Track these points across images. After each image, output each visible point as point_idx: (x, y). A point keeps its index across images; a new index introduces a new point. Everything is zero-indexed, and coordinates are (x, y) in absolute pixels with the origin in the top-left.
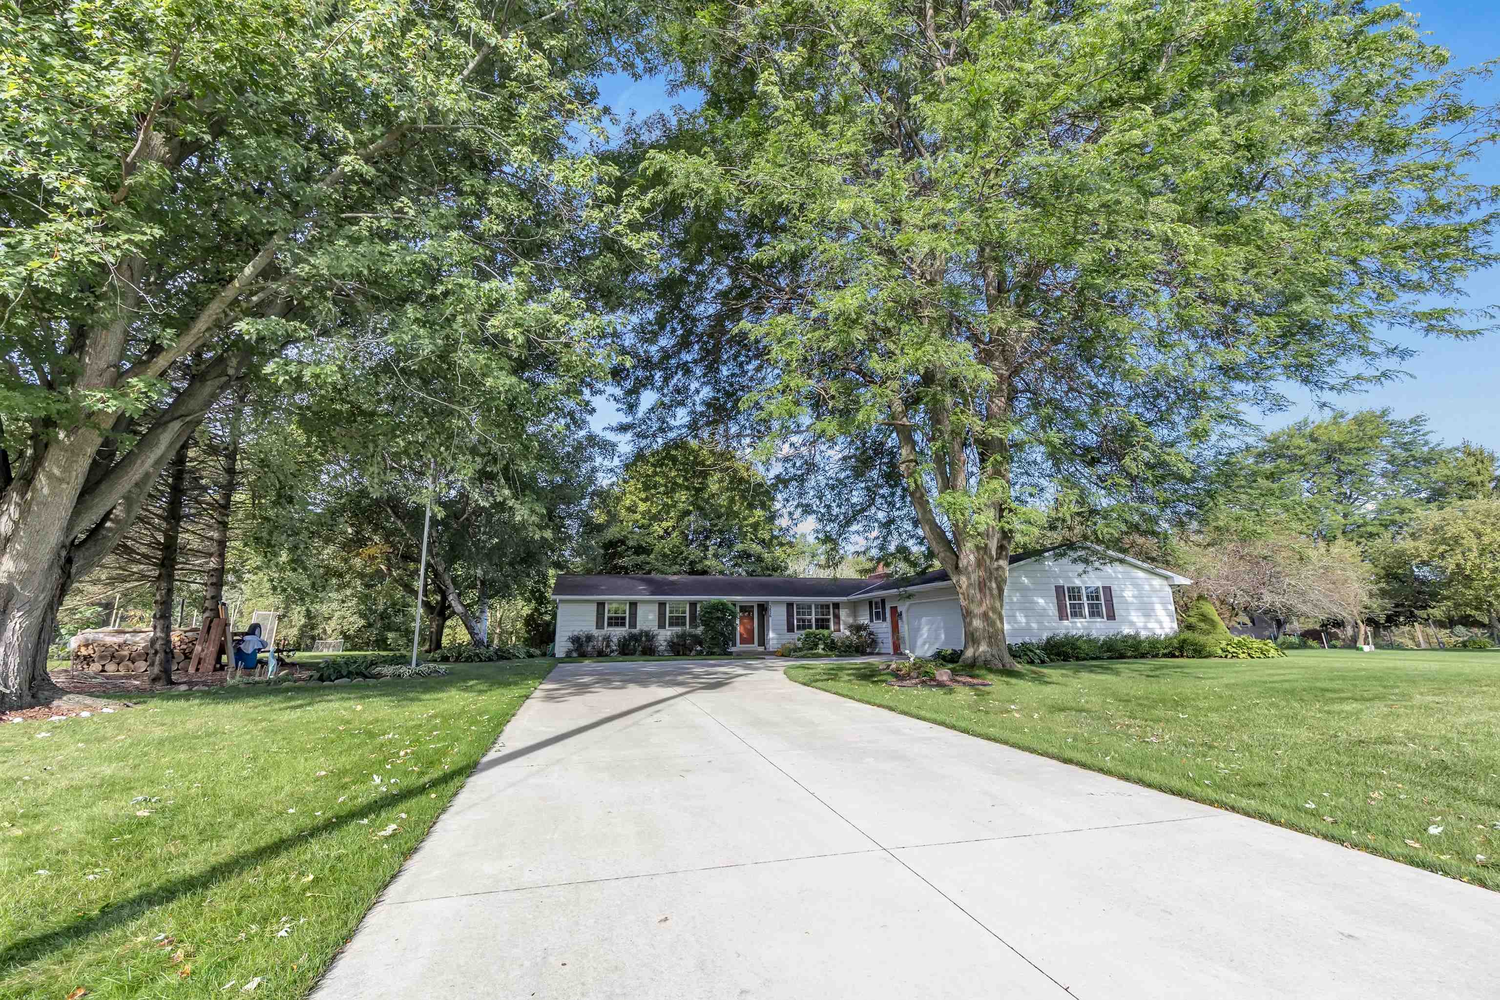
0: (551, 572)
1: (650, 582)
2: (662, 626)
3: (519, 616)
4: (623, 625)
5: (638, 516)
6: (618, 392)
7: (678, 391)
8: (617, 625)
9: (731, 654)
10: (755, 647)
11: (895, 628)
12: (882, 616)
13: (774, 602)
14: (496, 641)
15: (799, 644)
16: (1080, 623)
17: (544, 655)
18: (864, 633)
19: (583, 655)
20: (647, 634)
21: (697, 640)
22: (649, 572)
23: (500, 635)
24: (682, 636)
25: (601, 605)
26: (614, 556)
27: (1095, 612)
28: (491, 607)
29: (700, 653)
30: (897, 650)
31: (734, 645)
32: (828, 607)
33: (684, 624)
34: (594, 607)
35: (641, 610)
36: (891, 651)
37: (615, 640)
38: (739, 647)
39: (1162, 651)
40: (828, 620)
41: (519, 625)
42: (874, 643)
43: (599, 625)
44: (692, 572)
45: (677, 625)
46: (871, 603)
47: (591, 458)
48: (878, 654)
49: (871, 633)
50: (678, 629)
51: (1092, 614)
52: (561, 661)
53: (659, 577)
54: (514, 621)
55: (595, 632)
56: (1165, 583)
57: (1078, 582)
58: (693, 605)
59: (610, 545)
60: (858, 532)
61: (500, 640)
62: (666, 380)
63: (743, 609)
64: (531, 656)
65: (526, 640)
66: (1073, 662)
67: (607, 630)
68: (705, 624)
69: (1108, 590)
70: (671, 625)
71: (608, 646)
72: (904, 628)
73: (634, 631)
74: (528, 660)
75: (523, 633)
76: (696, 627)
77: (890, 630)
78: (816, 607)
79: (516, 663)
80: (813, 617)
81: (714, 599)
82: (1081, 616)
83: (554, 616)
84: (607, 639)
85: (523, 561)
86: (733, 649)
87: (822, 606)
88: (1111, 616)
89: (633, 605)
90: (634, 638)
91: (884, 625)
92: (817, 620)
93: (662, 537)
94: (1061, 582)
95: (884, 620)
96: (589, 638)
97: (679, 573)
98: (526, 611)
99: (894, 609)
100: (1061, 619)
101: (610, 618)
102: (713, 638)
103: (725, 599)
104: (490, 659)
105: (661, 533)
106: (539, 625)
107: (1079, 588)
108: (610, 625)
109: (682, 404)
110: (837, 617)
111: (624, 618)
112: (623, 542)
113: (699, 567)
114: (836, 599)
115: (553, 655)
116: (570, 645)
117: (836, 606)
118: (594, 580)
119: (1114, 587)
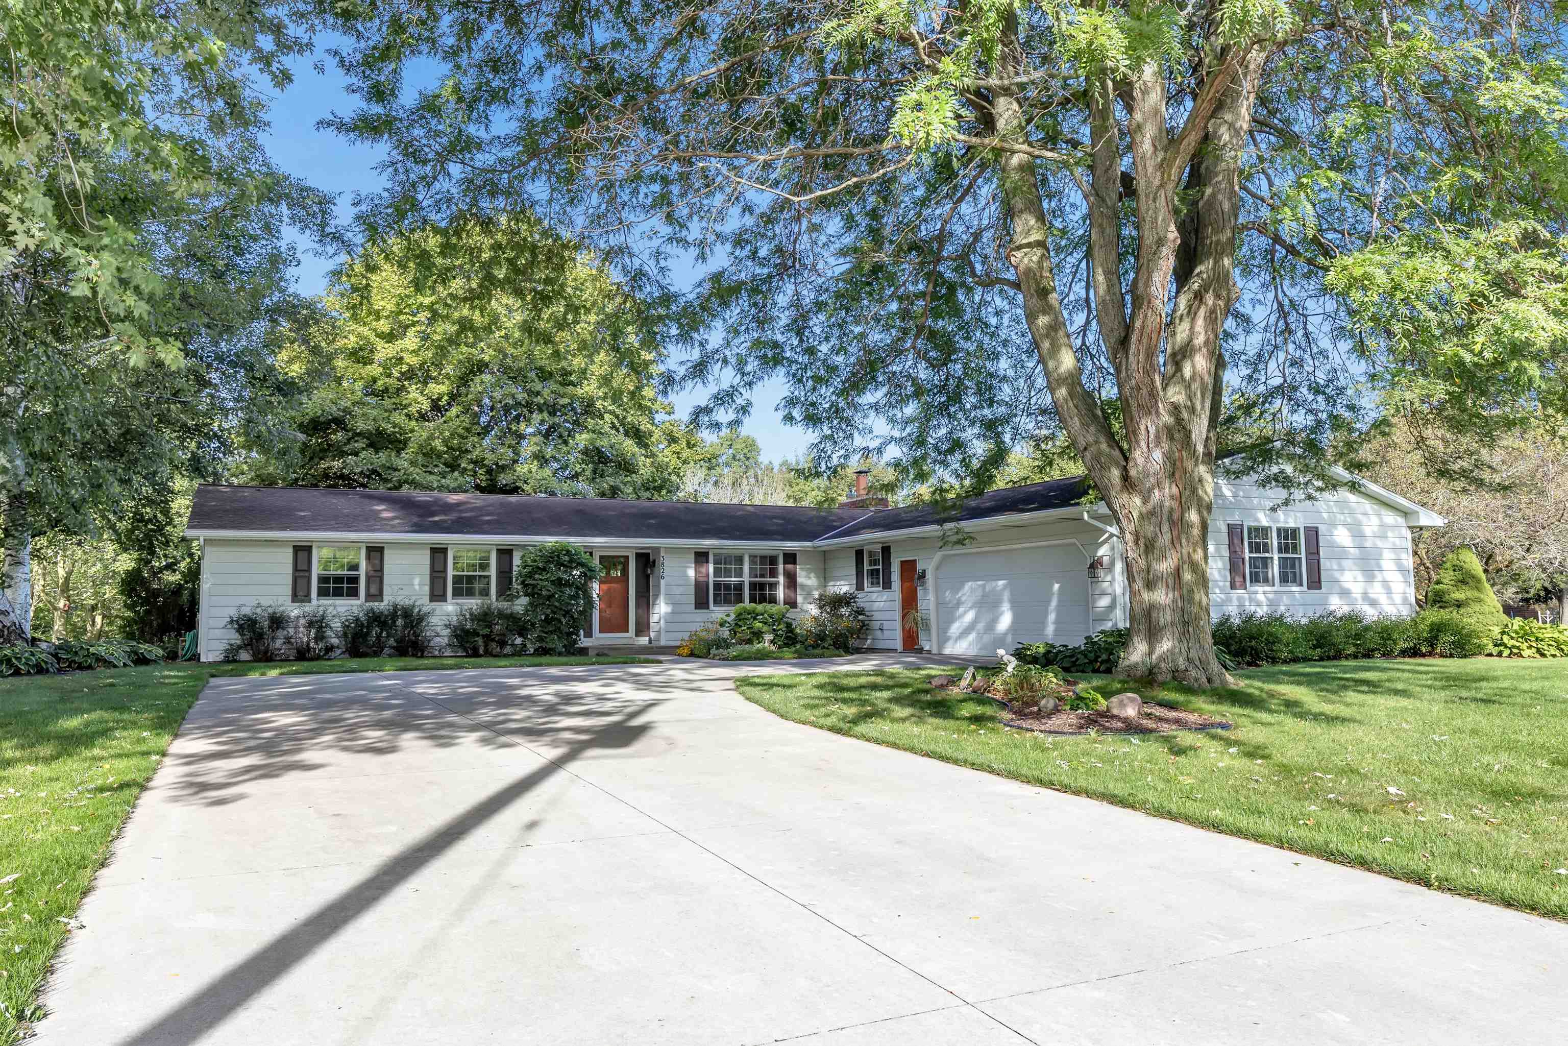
0: (180, 483)
1: (407, 505)
2: (437, 595)
3: (108, 575)
4: (354, 593)
5: (374, 370)
6: (347, 44)
7: (496, 66)
8: (338, 593)
9: (584, 651)
10: (628, 637)
11: (909, 602)
12: (882, 578)
13: (670, 550)
14: (58, 625)
15: (725, 633)
16: (1261, 592)
17: (172, 656)
18: (844, 611)
19: (265, 657)
20: (407, 613)
21: (519, 626)
22: (398, 487)
23: (67, 613)
24: (485, 617)
25: (302, 552)
26: (324, 452)
27: (1289, 576)
28: (36, 555)
29: (520, 652)
30: (911, 643)
31: (589, 634)
32: (773, 560)
33: (485, 593)
34: (287, 556)
35: (392, 563)
36: (899, 645)
37: (337, 625)
38: (598, 639)
39: (1402, 645)
40: (773, 586)
41: (110, 592)
42: (864, 629)
43: (299, 594)
44: (491, 488)
45: (470, 593)
46: (859, 554)
47: (270, 230)
48: (872, 650)
49: (860, 612)
50: (473, 603)
51: (1284, 579)
52: (217, 670)
53: (422, 496)
54: (97, 583)
55: (294, 611)
56: (1400, 520)
57: (1264, 520)
58: (505, 553)
59: (316, 426)
60: (876, 407)
61: (67, 621)
62: (468, 32)
63: (609, 562)
64: (141, 660)
65: (129, 622)
66: (1266, 667)
67: (317, 604)
68: (531, 591)
69: (1313, 534)
70: (457, 593)
71: (320, 637)
72: (927, 600)
73: (382, 606)
74: (135, 672)
75: (118, 608)
76: (511, 598)
77: (897, 605)
78: (753, 558)
79: (104, 677)
80: (746, 579)
81: (551, 541)
82: (1266, 580)
83: (194, 575)
84: (318, 624)
85: (115, 451)
86: (584, 642)
87: (763, 558)
88: (1315, 583)
89: (376, 552)
90: (376, 619)
91: (886, 595)
92: (753, 586)
93: (423, 417)
94: (1236, 519)
95: (887, 585)
96: (277, 621)
97: (459, 489)
98: (126, 563)
99: (908, 567)
100: (1233, 587)
101: (323, 580)
102: (548, 621)
103: (574, 541)
104: (40, 670)
105: (426, 406)
106: (156, 594)
107: (1265, 530)
108: (323, 593)
109: (499, 97)
110: (791, 580)
111: (354, 580)
112: (339, 423)
113: (503, 479)
114: (790, 545)
115: (196, 657)
116: (235, 638)
117: (791, 558)
118: (280, 497)
119: (1322, 529)
